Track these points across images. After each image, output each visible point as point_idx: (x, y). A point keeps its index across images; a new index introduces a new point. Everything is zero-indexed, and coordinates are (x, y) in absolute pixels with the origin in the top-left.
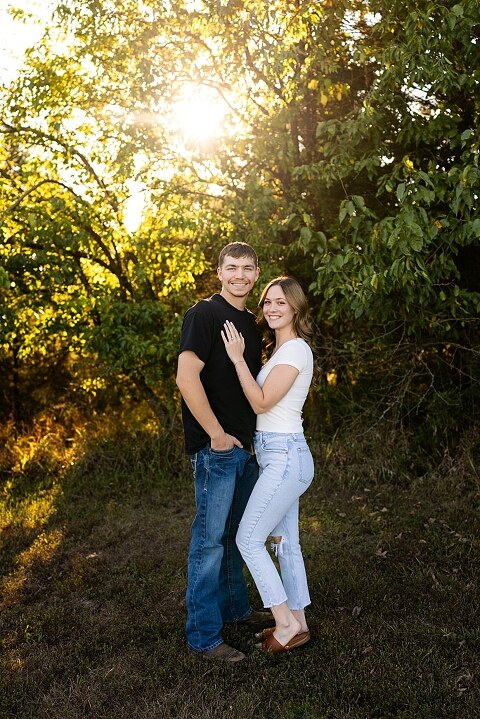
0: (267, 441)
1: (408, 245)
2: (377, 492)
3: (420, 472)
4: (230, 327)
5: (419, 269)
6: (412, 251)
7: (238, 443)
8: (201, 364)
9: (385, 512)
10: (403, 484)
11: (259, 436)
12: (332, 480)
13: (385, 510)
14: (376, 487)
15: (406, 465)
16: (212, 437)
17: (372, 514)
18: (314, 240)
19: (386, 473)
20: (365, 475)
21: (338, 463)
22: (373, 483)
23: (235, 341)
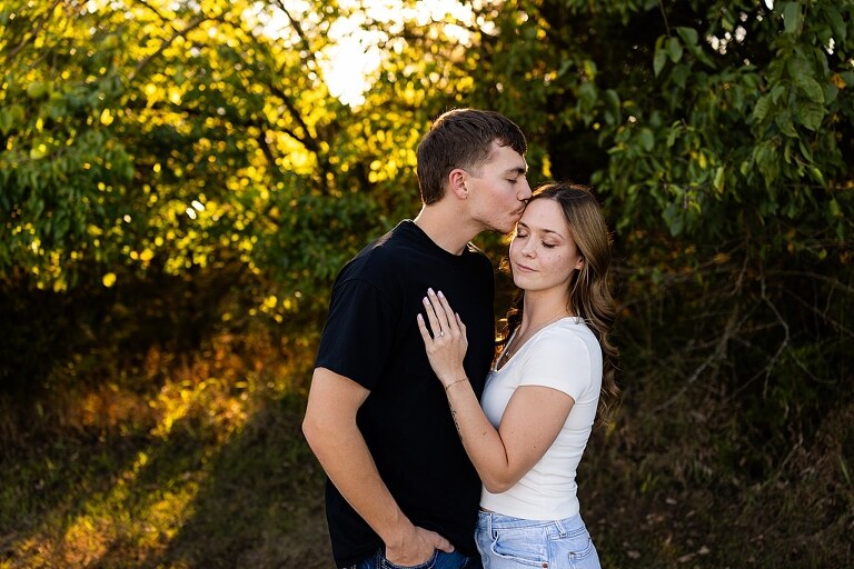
0: (504, 534)
1: (794, 116)
2: (687, 508)
3: (756, 472)
4: (437, 305)
5: (806, 161)
6: (801, 129)
7: (444, 545)
8: (360, 394)
9: (705, 556)
10: (728, 492)
11: (485, 521)
12: (615, 479)
13: (704, 550)
14: (685, 494)
15: (733, 459)
16: (388, 542)
17: (683, 559)
18: (601, 103)
19: (701, 472)
20: (668, 471)
21: (623, 447)
22: (679, 487)
23: (448, 337)
